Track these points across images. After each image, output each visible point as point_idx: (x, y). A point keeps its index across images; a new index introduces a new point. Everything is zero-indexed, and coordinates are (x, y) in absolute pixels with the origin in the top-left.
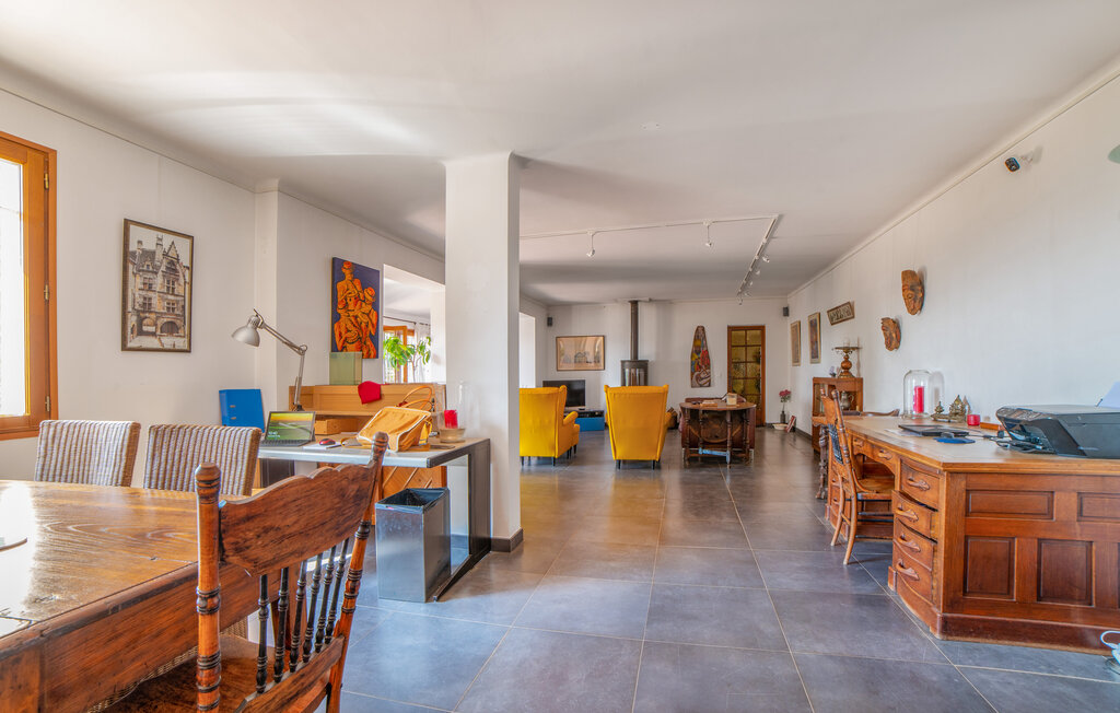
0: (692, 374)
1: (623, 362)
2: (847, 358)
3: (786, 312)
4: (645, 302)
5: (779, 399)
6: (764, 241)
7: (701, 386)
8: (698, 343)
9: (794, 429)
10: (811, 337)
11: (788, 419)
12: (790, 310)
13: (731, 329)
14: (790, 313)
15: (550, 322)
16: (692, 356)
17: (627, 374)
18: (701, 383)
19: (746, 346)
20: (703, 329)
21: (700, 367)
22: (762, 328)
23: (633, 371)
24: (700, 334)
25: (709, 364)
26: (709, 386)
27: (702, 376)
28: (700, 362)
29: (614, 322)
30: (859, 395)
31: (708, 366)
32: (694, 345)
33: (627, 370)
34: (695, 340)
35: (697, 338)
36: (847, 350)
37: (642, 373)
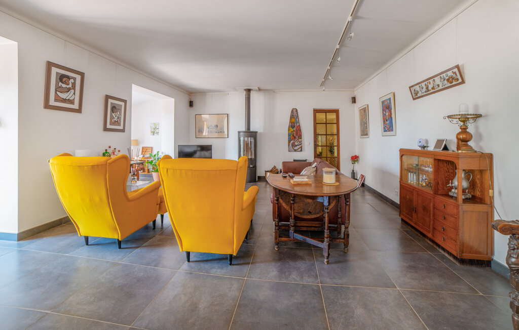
0: (289, 142)
1: (239, 132)
2: (464, 130)
3: (354, 100)
4: (256, 90)
5: (351, 162)
6: (349, 19)
7: (295, 151)
8: (293, 120)
9: (363, 185)
10: (384, 115)
11: (359, 177)
12: (356, 99)
13: (316, 111)
14: (356, 101)
15: (191, 104)
16: (289, 130)
17: (242, 141)
18: (296, 148)
19: (326, 123)
20: (297, 111)
21: (295, 138)
22: (336, 112)
23: (246, 139)
24: (294, 115)
25: (301, 135)
26: (301, 151)
27: (296, 144)
28: (295, 133)
29: (235, 104)
30: (487, 175)
31: (300, 137)
32: (291, 122)
33: (242, 139)
34: (291, 118)
35: (292, 117)
36: (464, 119)
37: (253, 140)
